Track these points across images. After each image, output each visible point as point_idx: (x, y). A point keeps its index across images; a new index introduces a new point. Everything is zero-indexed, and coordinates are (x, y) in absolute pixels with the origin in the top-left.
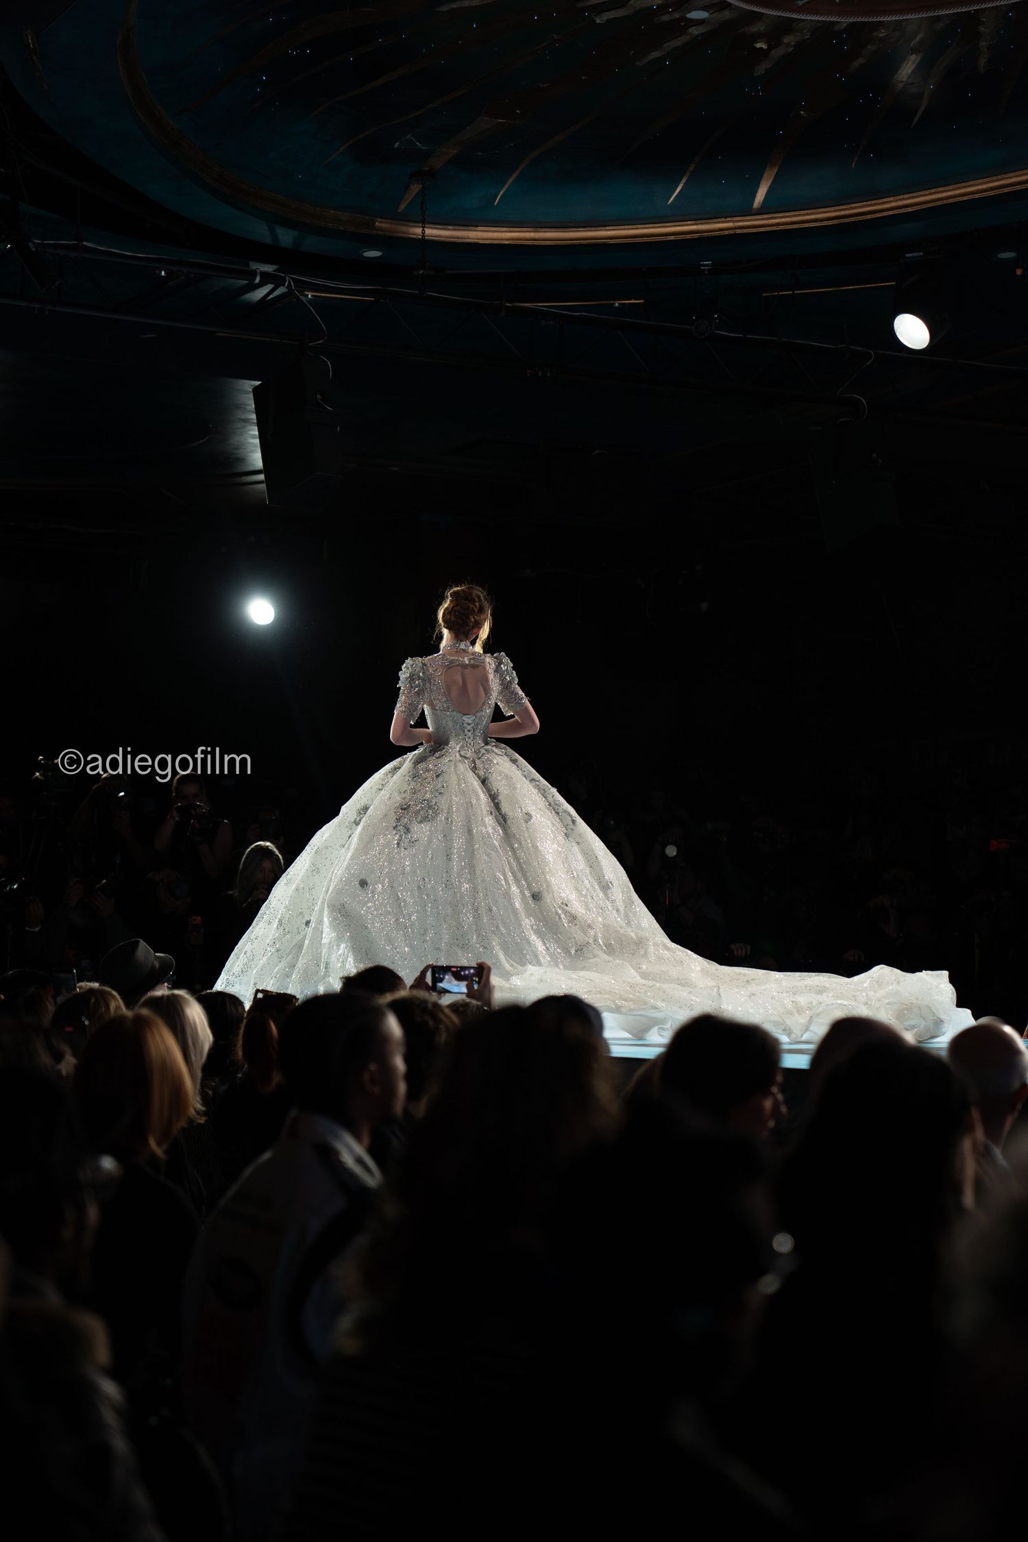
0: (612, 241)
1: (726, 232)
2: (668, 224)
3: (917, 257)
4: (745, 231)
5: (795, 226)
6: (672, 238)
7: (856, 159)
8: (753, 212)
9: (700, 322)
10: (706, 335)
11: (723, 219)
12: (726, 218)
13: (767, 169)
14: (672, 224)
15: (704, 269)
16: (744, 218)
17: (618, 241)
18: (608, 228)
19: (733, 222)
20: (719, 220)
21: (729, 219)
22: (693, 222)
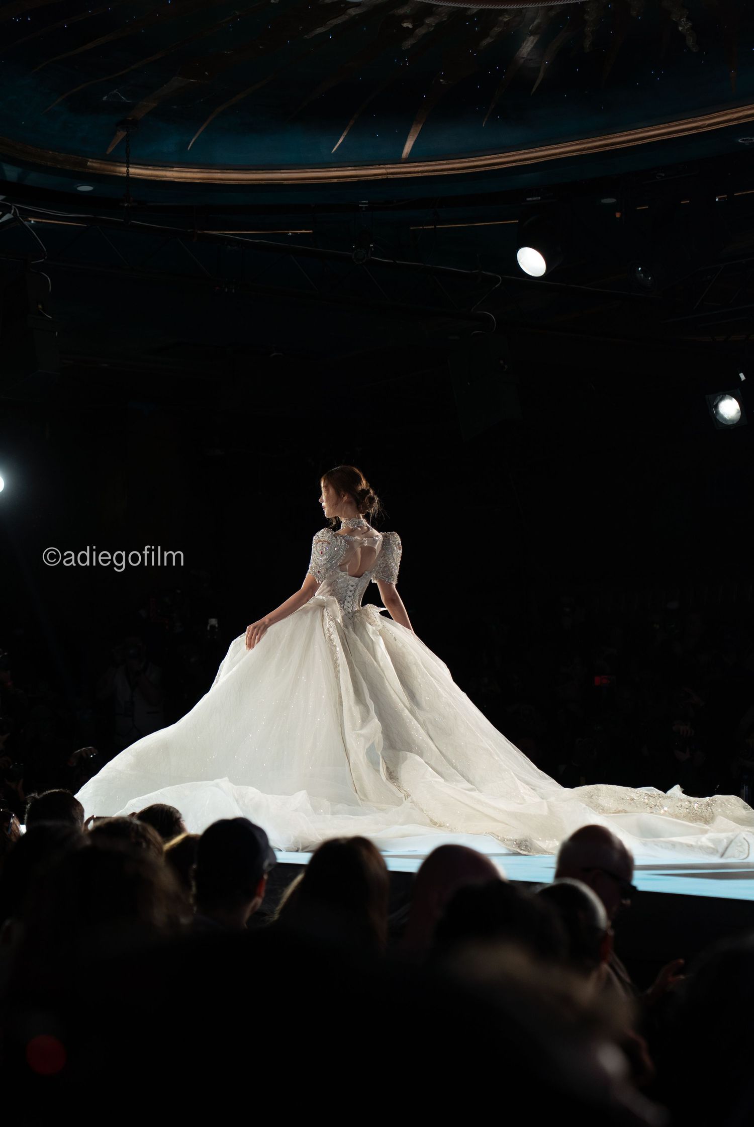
0: (285, 182)
1: (380, 177)
2: (333, 169)
3: (535, 200)
4: (395, 176)
5: (436, 173)
6: (335, 180)
7: (486, 119)
8: (402, 161)
9: (358, 250)
10: (364, 261)
11: (378, 166)
12: (379, 165)
13: (413, 126)
14: (335, 169)
15: (362, 207)
16: (394, 166)
17: (290, 182)
18: (282, 171)
19: (386, 168)
20: (374, 167)
21: (382, 166)
22: (353, 168)
